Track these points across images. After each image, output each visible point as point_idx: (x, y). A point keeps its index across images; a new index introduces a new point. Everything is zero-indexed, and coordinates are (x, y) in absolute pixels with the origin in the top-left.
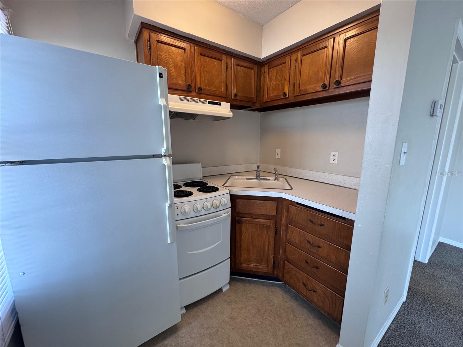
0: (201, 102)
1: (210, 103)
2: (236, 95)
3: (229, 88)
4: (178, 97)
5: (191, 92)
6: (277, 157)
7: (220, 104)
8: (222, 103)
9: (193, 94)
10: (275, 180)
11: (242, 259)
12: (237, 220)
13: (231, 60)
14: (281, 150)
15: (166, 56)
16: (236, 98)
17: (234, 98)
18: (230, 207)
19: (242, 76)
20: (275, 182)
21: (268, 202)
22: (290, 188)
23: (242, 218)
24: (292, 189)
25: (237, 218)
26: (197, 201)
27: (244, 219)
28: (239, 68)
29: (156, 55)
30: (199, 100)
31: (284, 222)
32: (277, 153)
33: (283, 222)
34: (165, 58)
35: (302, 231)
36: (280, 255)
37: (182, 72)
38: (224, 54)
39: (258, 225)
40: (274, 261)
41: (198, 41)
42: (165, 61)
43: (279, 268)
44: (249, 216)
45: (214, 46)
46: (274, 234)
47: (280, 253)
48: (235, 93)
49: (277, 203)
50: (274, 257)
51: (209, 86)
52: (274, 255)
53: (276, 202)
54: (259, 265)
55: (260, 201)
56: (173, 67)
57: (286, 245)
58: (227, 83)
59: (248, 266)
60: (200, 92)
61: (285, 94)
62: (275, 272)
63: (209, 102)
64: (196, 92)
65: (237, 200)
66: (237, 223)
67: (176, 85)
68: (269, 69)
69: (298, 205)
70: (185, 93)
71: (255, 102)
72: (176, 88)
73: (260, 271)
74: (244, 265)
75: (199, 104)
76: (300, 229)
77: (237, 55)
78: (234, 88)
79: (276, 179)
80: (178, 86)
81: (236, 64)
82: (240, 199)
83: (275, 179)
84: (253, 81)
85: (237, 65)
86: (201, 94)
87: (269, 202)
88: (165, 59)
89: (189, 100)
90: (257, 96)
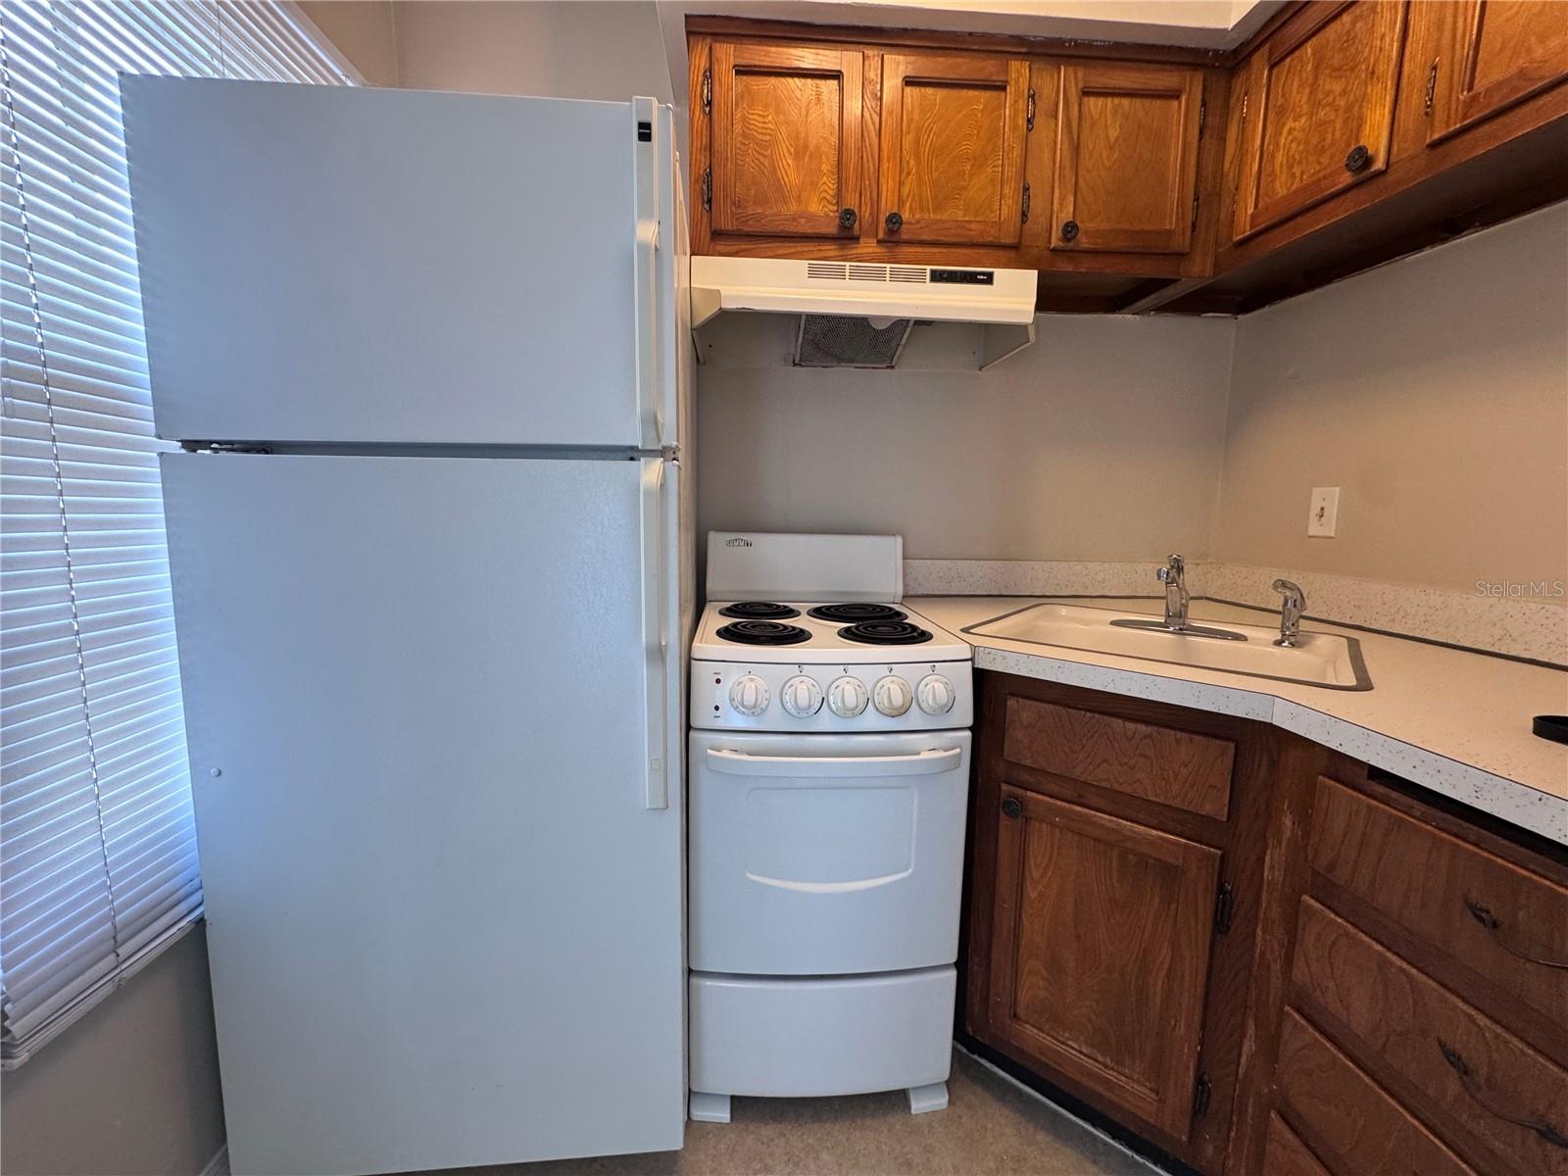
0: (895, 277)
1: (937, 277)
2: (1070, 230)
3: (1038, 205)
4: (803, 265)
5: (857, 239)
6: (1314, 529)
7: (989, 279)
8: (999, 273)
9: (868, 246)
10: (1279, 643)
11: (1024, 997)
12: (1003, 794)
13: (1056, 75)
14: (1340, 492)
15: (764, 117)
16: (1071, 245)
17: (1061, 244)
18: (970, 728)
19: (1112, 139)
20: (1276, 650)
21: (1179, 735)
22: (1353, 682)
23: (1029, 793)
24: (1364, 684)
25: (1004, 787)
26: (804, 666)
27: (1037, 802)
28: (1094, 104)
29: (729, 123)
30: (888, 269)
31: (1279, 875)
32: (1315, 510)
33: (1272, 868)
34: (761, 125)
35: (1398, 962)
36: (1243, 1060)
37: (825, 167)
38: (1015, 56)
39: (1116, 852)
40: (1200, 1081)
41: (898, 29)
42: (760, 137)
43: (1233, 1134)
44: (1069, 794)
45: (970, 34)
46: (1209, 925)
47: (1245, 1049)
48: (1071, 219)
49: (1236, 746)
50: (1200, 1054)
51: (938, 208)
52: (1202, 1043)
53: (1232, 745)
54: (1108, 1061)
55: (1131, 726)
56: (791, 154)
57: (1282, 1016)
58: (1030, 180)
59: (1048, 1041)
60: (895, 238)
61: (1361, 160)
62: (1210, 1150)
63: (933, 272)
64: (881, 235)
65: (1012, 703)
66: (1002, 814)
67: (794, 219)
68: (1272, 68)
69: (1380, 789)
70: (831, 249)
71: (1182, 255)
72: (796, 230)
73: (1114, 1098)
74: (1030, 1030)
75: (888, 284)
76: (1389, 949)
77: (1089, 45)
78: (1063, 198)
79: (1292, 638)
80: (803, 221)
81: (1081, 85)
82: (1022, 697)
83: (1279, 637)
84: (1175, 154)
85: (1086, 93)
86: (898, 243)
87: (1184, 735)
88: (763, 128)
89: (847, 274)
90: (1194, 225)
